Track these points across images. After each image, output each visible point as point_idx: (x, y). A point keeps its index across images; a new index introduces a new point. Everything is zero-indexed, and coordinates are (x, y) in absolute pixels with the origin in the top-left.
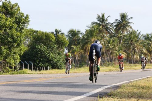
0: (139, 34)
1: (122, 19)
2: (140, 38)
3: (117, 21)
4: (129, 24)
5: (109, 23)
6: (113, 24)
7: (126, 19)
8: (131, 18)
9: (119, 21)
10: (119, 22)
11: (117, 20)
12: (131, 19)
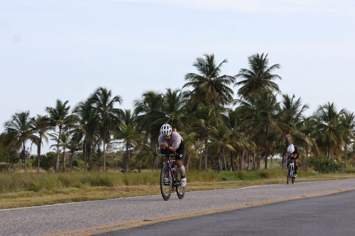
0: (298, 103)
1: (254, 68)
2: (300, 114)
3: (245, 73)
4: (272, 80)
5: (225, 76)
6: (233, 78)
7: (265, 67)
8: (277, 66)
9: (250, 72)
10: (249, 74)
11: (244, 70)
12: (276, 69)
